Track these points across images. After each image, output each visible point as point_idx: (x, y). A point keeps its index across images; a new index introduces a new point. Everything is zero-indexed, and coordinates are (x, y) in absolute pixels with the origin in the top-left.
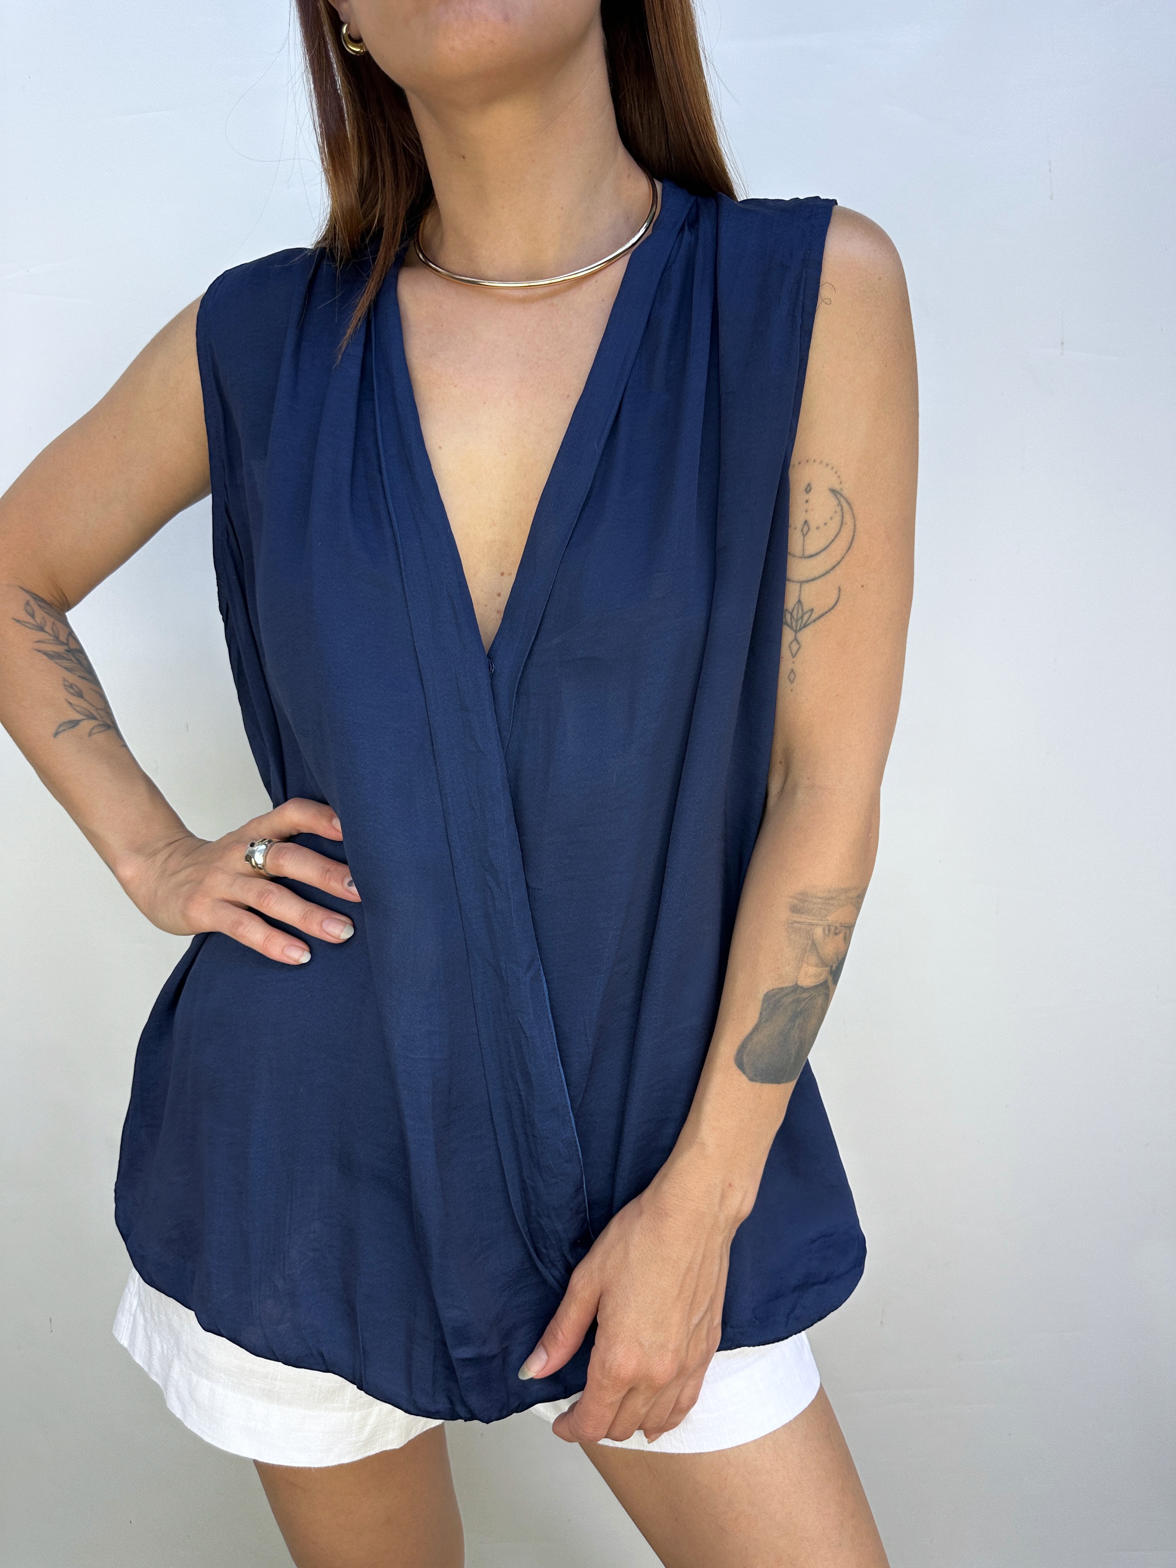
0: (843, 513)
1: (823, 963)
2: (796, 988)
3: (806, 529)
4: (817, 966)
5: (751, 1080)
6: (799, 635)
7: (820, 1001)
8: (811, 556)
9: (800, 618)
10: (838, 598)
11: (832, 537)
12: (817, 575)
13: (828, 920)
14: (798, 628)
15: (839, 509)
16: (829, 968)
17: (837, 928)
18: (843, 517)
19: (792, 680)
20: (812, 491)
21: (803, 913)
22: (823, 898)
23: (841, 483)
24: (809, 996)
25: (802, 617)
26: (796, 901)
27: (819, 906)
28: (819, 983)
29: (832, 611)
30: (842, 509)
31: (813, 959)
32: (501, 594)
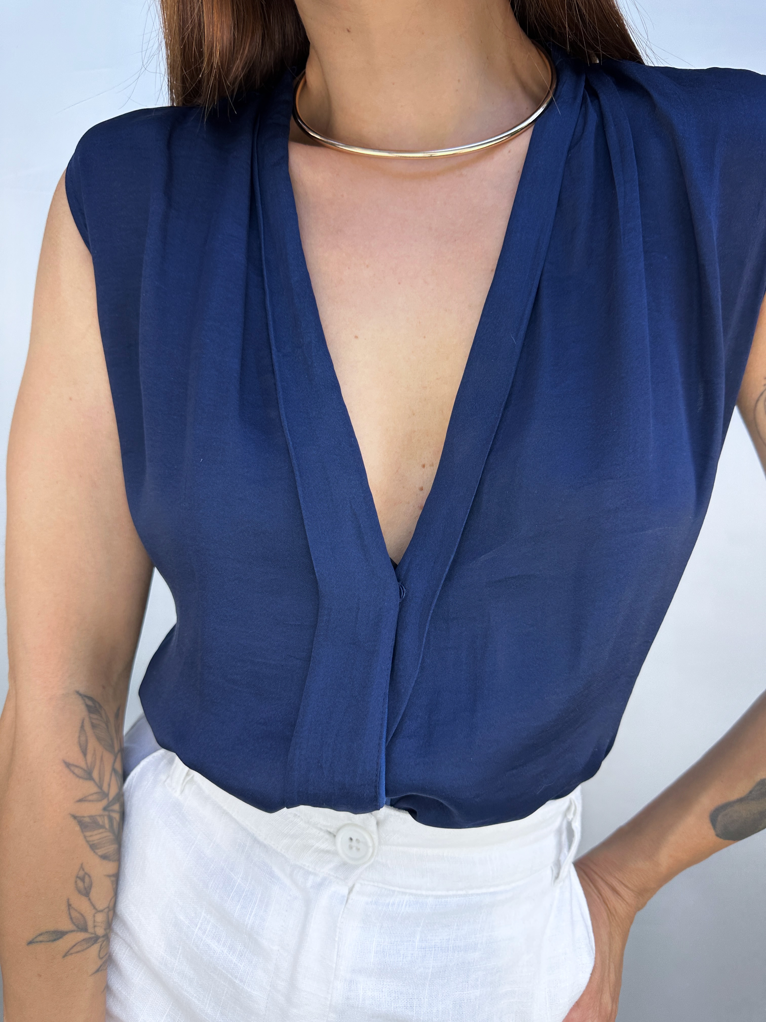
32: (424, 488)
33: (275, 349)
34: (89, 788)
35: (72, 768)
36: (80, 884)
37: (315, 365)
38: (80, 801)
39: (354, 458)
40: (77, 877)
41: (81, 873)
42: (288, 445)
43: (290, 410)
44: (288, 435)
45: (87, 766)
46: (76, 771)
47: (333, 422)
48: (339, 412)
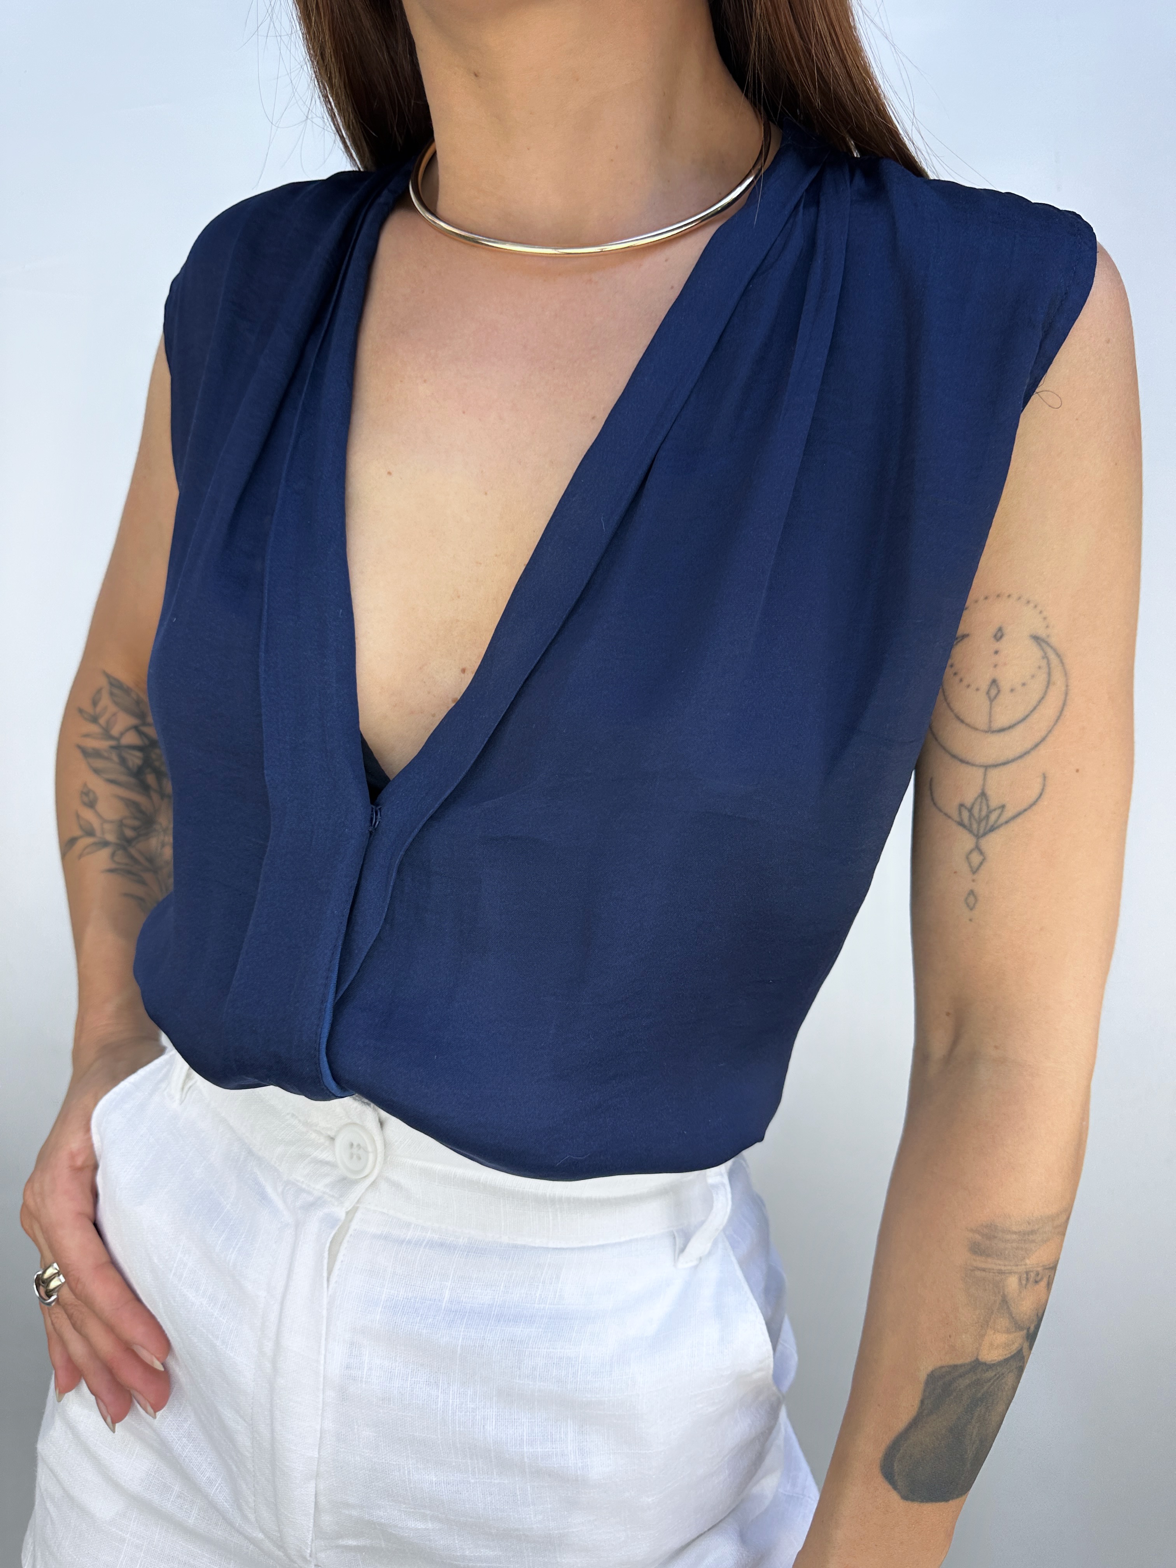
0: (1049, 668)
1: (1017, 1326)
2: (977, 1365)
3: (993, 692)
4: (1008, 1331)
5: (905, 1498)
6: (984, 843)
7: (1010, 1379)
8: (1002, 730)
9: (984, 818)
10: (1043, 790)
11: (1034, 703)
12: (1011, 757)
13: (1025, 1265)
14: (982, 831)
15: (1044, 663)
16: (1025, 1331)
17: (1038, 1274)
18: (1049, 674)
19: (971, 905)
20: (1004, 638)
21: (988, 1256)
22: (1020, 1232)
23: (1047, 627)
24: (995, 1375)
25: (987, 817)
26: (978, 1237)
27: (1015, 1245)
28: (1009, 1355)
29: (1034, 808)
30: (1049, 664)
31: (1003, 1322)
39: (336, 636)
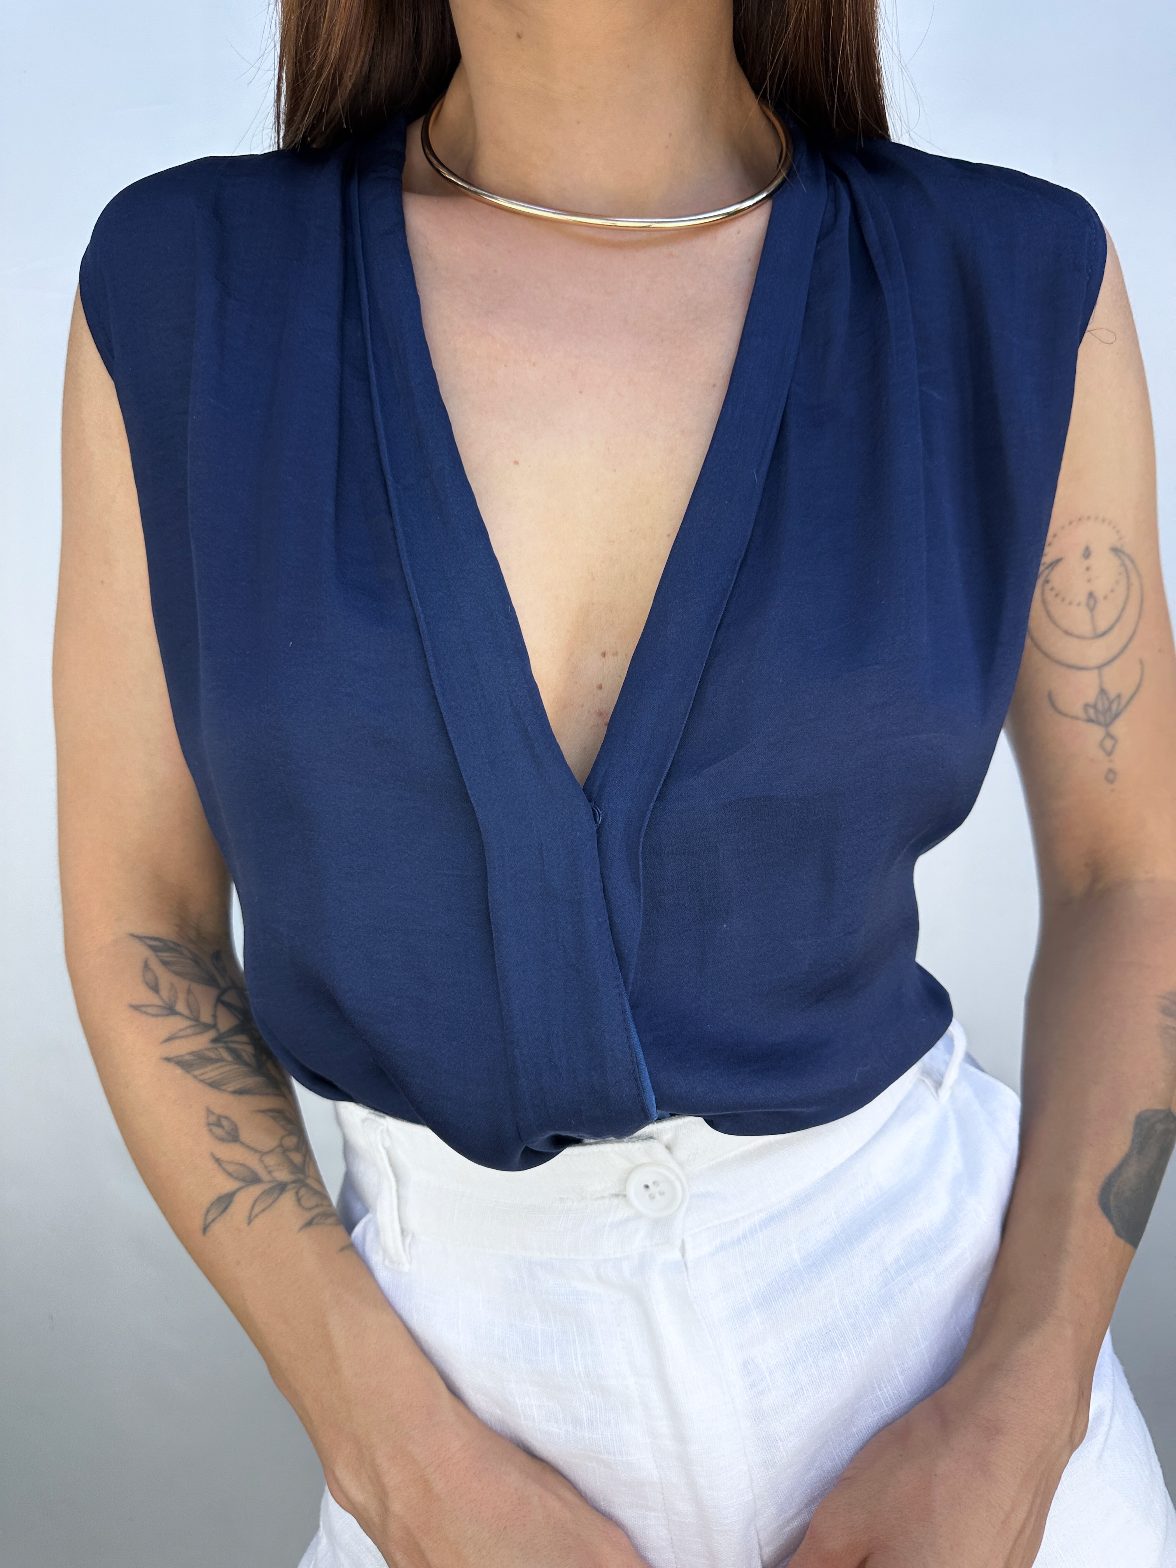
0: (1127, 573)
6: (1113, 729)
9: (1108, 709)
10: (1143, 673)
11: (1121, 606)
12: (1115, 654)
14: (1108, 721)
15: (1122, 569)
18: (1128, 578)
19: (1112, 780)
20: (1092, 556)
23: (1121, 538)
29: (1140, 690)
30: (1126, 569)
32: (603, 686)
33: (391, 478)
34: (176, 1024)
35: (144, 1009)
36: (218, 1131)
37: (451, 500)
38: (169, 1039)
39: (512, 634)
40: (209, 1124)
41: (213, 1119)
42: (418, 619)
43: (418, 568)
44: (417, 604)
45: (164, 1001)
46: (149, 1010)
47: (481, 583)
48: (488, 568)
